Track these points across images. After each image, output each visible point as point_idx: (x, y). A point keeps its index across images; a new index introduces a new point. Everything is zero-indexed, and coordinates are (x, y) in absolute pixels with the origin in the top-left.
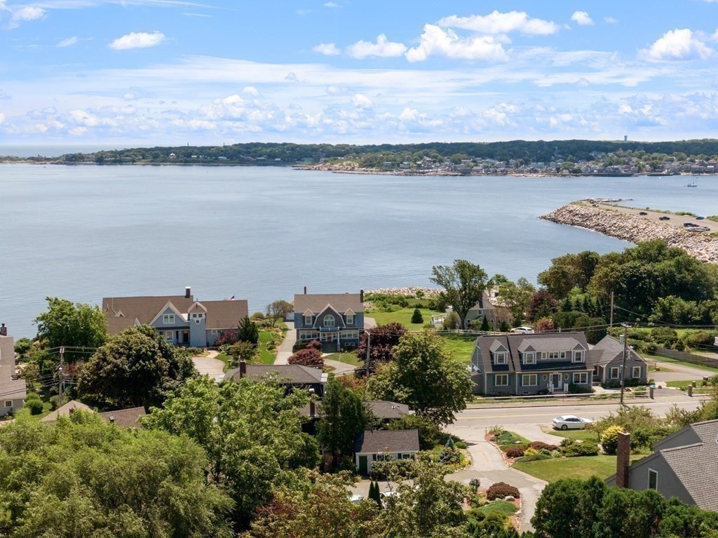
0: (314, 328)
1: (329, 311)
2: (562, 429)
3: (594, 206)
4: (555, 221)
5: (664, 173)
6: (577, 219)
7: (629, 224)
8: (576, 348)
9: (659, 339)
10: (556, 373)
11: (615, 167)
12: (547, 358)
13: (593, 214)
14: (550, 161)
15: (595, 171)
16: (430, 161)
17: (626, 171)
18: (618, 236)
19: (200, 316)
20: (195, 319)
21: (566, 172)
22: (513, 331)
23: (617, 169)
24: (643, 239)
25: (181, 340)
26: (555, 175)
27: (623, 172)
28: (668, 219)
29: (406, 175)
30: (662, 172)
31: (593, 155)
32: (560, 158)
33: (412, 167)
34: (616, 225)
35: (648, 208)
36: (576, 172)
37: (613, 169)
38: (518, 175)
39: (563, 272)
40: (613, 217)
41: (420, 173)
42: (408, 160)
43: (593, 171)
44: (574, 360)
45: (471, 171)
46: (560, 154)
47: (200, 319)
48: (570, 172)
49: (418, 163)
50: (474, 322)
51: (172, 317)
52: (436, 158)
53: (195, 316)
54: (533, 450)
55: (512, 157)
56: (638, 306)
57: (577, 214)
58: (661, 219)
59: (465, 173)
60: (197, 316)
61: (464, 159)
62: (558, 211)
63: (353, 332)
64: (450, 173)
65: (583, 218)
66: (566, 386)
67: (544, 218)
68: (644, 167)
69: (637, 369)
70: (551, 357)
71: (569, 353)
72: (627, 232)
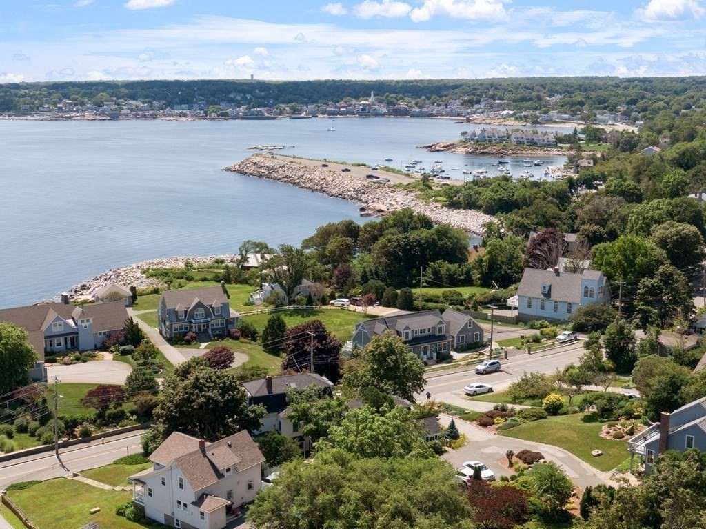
0: (186, 321)
1: (199, 305)
2: (473, 395)
3: (273, 157)
4: (241, 172)
5: (303, 115)
6: (263, 171)
7: (316, 176)
8: (439, 324)
9: (451, 301)
10: (426, 345)
11: (258, 109)
12: (418, 334)
13: (278, 166)
14: (193, 103)
15: (241, 114)
16: (71, 104)
17: (269, 114)
18: (309, 188)
19: (88, 321)
20: (83, 325)
21: (214, 115)
22: (332, 304)
23: (261, 111)
24: (334, 191)
25: (69, 345)
26: (205, 119)
27: (266, 115)
28: (349, 170)
29: (51, 120)
30: (300, 114)
31: (232, 96)
32: (201, 100)
33: (53, 110)
34: (304, 178)
35: (325, 159)
36: (224, 116)
37: (257, 111)
38: (168, 118)
39: (347, 244)
40: (299, 169)
41: (66, 117)
42: (47, 102)
43: (238, 114)
44: (437, 334)
45: (120, 115)
46: (200, 95)
47: (87, 324)
48: (218, 116)
49: (58, 106)
50: (298, 297)
51: (60, 325)
52: (76, 100)
53: (83, 321)
54: (500, 419)
55: (155, 99)
56: (412, 271)
57: (262, 166)
58: (343, 171)
59: (114, 117)
60: (85, 321)
61: (107, 101)
62: (242, 163)
63: (220, 321)
64: (98, 117)
65: (268, 170)
66: (435, 355)
67: (228, 170)
68: (284, 109)
69: (477, 335)
70: (421, 333)
71: (434, 328)
72: (317, 184)
